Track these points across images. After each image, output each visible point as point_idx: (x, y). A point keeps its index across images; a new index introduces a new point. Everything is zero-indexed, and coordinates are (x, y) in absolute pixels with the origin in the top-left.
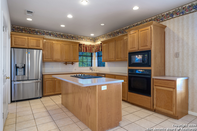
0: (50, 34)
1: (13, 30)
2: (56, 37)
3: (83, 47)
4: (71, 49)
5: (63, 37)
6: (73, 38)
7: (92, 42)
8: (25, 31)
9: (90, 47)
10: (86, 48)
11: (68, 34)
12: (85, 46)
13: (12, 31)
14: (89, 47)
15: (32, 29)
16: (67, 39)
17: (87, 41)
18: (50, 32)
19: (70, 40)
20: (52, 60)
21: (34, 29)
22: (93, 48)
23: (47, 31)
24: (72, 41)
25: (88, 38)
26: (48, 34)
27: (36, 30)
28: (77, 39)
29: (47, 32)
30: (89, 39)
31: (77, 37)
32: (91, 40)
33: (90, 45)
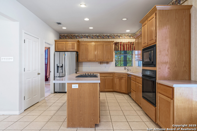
0: (87, 37)
1: (60, 37)
2: (92, 39)
3: (120, 46)
4: (105, 49)
5: (99, 38)
6: (109, 37)
7: (131, 39)
8: (68, 37)
9: (129, 45)
10: (123, 46)
11: (104, 34)
12: (122, 44)
13: (60, 39)
14: (127, 45)
15: (73, 35)
16: (103, 39)
17: (125, 39)
18: (87, 35)
19: (106, 40)
20: (87, 60)
21: (74, 35)
22: (132, 46)
23: (85, 34)
24: (108, 40)
25: (126, 34)
26: (85, 37)
27: (76, 35)
28: (114, 38)
29: (85, 36)
30: (128, 35)
31: (113, 36)
32: (130, 37)
33: (129, 42)
